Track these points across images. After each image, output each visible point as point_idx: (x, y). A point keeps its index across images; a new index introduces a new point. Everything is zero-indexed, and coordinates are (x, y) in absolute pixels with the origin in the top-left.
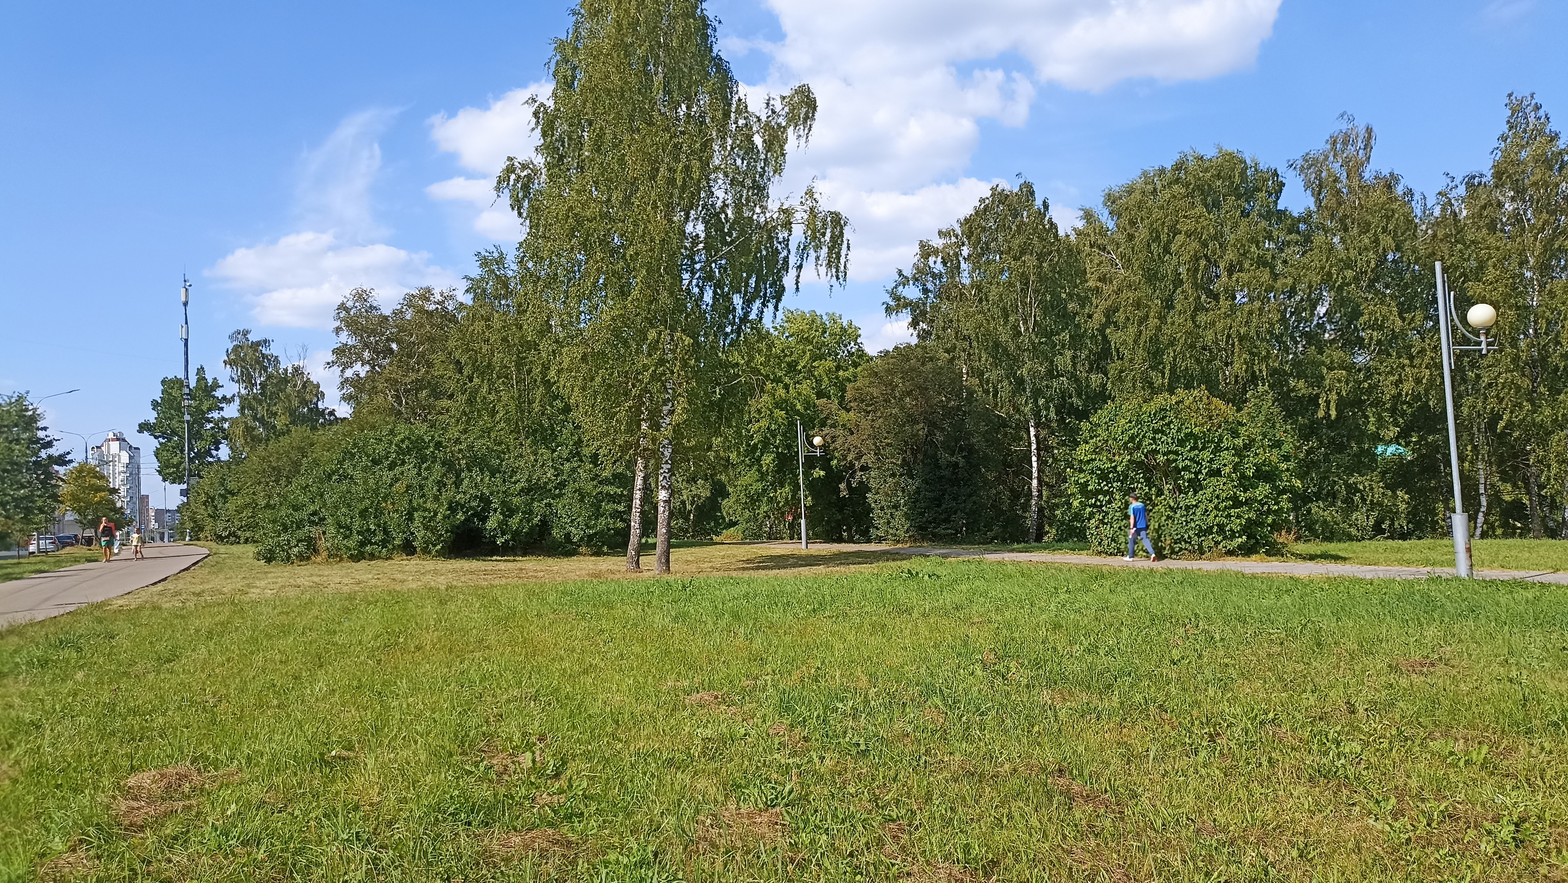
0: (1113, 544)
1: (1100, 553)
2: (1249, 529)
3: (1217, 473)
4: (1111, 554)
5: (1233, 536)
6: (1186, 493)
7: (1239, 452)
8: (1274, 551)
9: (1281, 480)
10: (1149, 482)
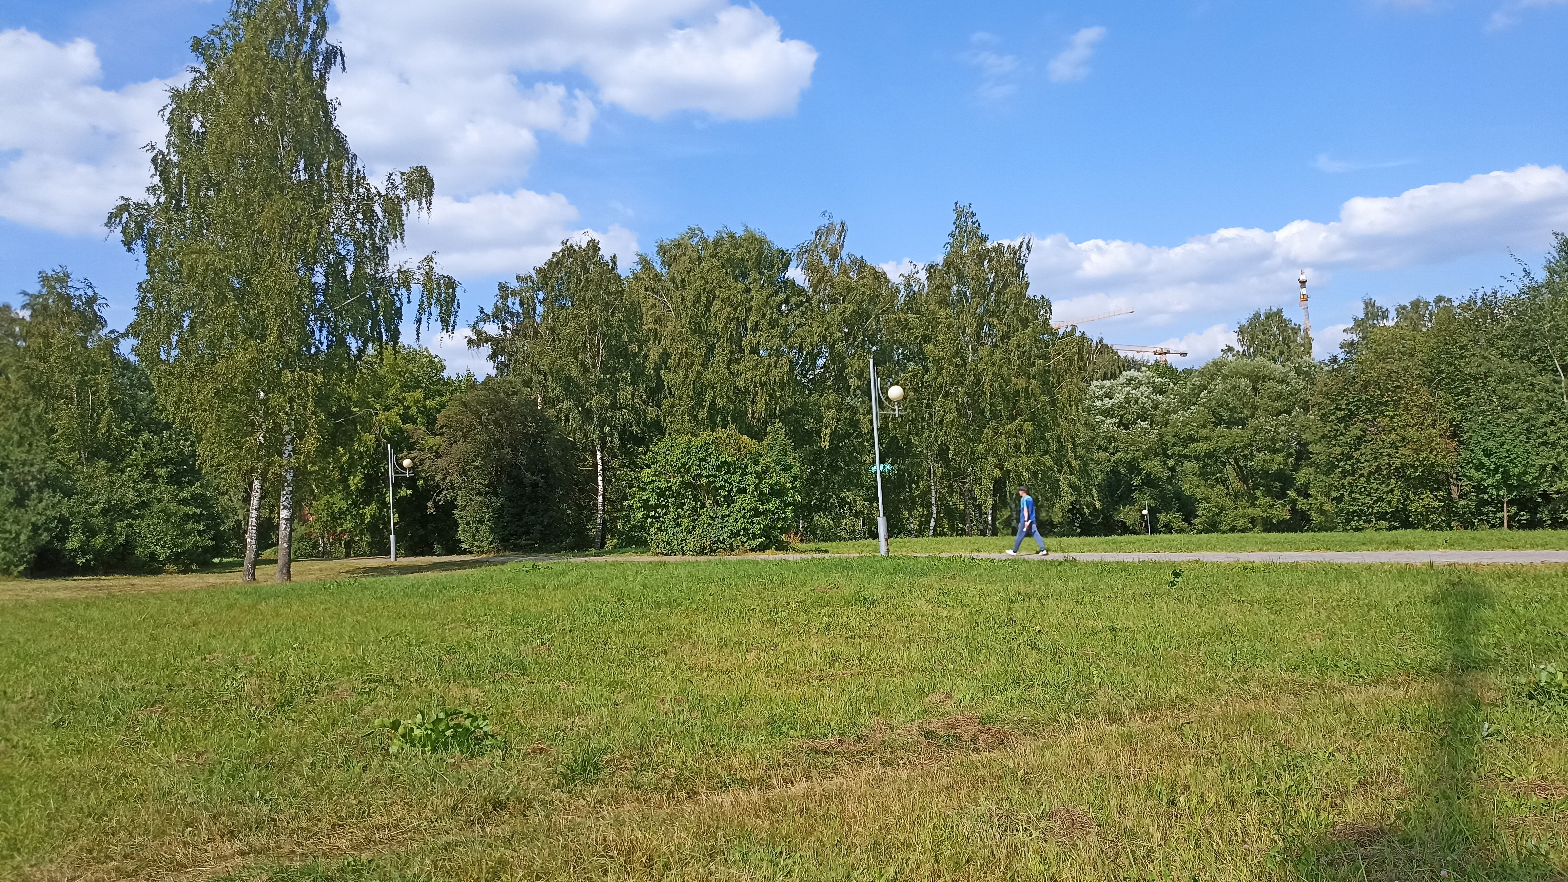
0: (668, 547)
1: (658, 554)
2: (766, 532)
3: (742, 491)
4: (666, 554)
5: (755, 536)
6: (722, 506)
7: (759, 476)
8: (782, 547)
9: (787, 496)
10: (696, 499)
